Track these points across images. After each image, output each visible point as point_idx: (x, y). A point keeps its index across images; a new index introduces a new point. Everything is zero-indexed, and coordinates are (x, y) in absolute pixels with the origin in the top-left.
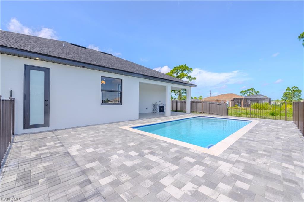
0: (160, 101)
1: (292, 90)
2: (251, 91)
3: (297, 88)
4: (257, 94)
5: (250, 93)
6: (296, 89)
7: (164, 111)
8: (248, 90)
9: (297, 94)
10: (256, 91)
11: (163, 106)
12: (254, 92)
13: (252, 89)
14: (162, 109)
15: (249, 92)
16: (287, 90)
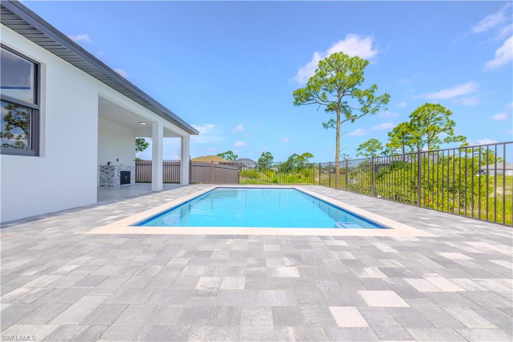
0: (117, 160)
1: (266, 155)
2: (229, 155)
3: (270, 153)
4: (235, 159)
5: (228, 157)
6: (269, 155)
7: (130, 183)
8: (226, 153)
9: (270, 161)
10: (234, 155)
11: (128, 170)
12: (232, 156)
13: (230, 152)
14: (126, 177)
15: (226, 156)
16: (262, 156)
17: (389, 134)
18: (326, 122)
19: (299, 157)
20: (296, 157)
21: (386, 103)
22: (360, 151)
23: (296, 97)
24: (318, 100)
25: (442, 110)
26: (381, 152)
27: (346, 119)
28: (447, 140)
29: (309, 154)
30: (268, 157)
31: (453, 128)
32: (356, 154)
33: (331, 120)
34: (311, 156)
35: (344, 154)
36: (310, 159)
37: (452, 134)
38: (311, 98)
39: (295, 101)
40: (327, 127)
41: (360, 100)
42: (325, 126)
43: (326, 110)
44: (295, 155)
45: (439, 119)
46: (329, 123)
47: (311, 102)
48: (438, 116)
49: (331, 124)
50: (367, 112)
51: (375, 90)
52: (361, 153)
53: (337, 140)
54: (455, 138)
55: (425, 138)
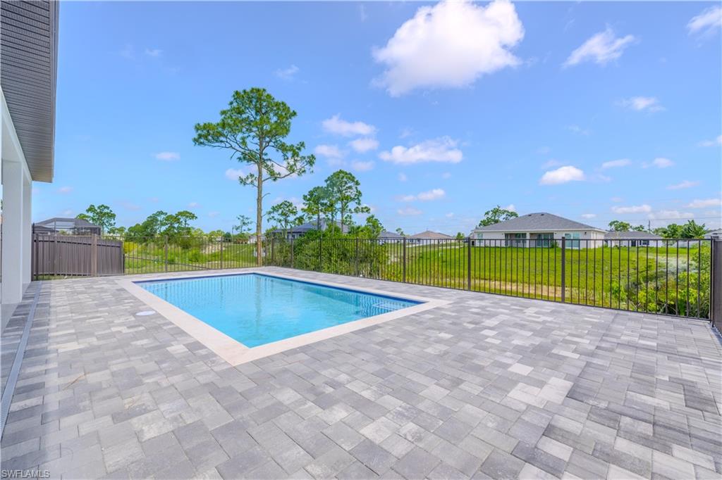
1: (99, 211)
3: (108, 208)
6: (106, 211)
9: (107, 222)
16: (88, 211)
17: (305, 197)
18: (244, 177)
19: (169, 218)
20: (163, 216)
21: (311, 165)
22: (272, 215)
23: (199, 132)
24: (234, 145)
25: (352, 179)
26: (295, 217)
27: (269, 176)
28: (356, 210)
29: (188, 213)
30: (101, 215)
31: (360, 198)
32: (268, 218)
33: (251, 175)
34: (193, 216)
35: (243, 217)
36: (191, 220)
37: (359, 204)
38: (222, 138)
39: (196, 137)
40: (245, 184)
41: (284, 155)
42: (243, 181)
43: (240, 159)
44: (161, 213)
45: (350, 188)
46: (247, 178)
47: (223, 145)
48: (349, 185)
49: (250, 180)
50: (293, 172)
51: (302, 148)
52: (273, 217)
53: (258, 202)
54: (362, 208)
55: (338, 205)
